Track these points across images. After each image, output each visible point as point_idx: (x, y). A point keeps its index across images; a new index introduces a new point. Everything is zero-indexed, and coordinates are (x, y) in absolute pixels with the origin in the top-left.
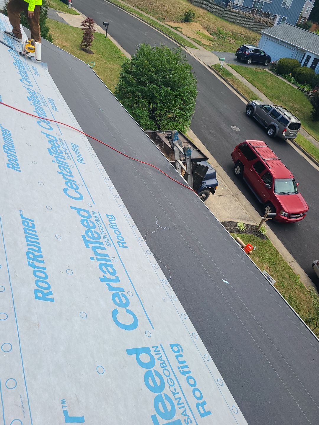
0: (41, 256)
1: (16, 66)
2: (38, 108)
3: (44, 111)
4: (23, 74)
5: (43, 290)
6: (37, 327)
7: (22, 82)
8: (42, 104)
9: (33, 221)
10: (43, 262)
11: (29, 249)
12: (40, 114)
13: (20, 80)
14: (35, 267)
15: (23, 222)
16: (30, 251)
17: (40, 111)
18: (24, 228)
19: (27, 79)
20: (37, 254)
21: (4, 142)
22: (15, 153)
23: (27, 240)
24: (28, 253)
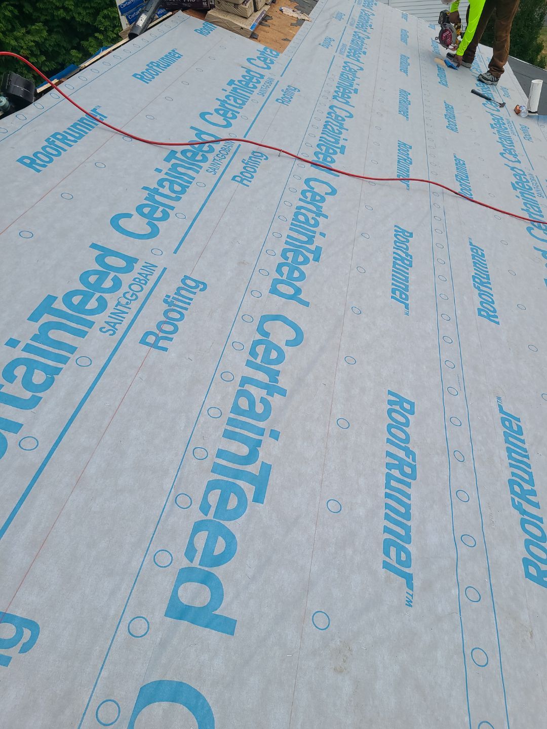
0: (534, 493)
1: (495, 131)
2: (530, 203)
3: (540, 206)
4: (505, 143)
5: (539, 564)
6: (529, 635)
7: (504, 157)
8: (535, 193)
9: (519, 420)
10: (537, 505)
11: (513, 474)
12: (533, 213)
13: (500, 153)
14: (523, 512)
15: (503, 420)
16: (514, 478)
17: (533, 208)
18: (504, 432)
19: (512, 150)
20: (527, 487)
21: (475, 269)
22: (491, 289)
23: (510, 457)
24: (511, 483)
